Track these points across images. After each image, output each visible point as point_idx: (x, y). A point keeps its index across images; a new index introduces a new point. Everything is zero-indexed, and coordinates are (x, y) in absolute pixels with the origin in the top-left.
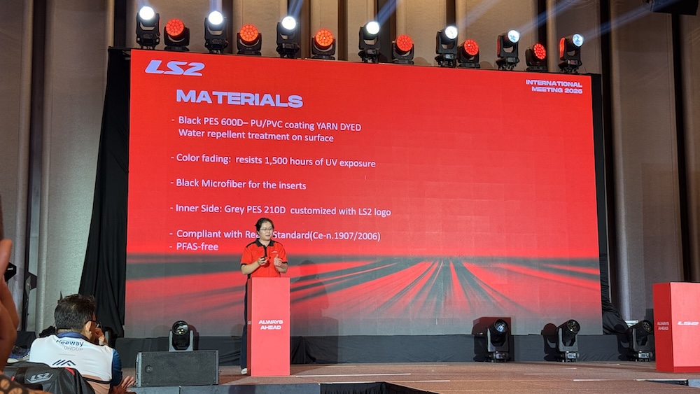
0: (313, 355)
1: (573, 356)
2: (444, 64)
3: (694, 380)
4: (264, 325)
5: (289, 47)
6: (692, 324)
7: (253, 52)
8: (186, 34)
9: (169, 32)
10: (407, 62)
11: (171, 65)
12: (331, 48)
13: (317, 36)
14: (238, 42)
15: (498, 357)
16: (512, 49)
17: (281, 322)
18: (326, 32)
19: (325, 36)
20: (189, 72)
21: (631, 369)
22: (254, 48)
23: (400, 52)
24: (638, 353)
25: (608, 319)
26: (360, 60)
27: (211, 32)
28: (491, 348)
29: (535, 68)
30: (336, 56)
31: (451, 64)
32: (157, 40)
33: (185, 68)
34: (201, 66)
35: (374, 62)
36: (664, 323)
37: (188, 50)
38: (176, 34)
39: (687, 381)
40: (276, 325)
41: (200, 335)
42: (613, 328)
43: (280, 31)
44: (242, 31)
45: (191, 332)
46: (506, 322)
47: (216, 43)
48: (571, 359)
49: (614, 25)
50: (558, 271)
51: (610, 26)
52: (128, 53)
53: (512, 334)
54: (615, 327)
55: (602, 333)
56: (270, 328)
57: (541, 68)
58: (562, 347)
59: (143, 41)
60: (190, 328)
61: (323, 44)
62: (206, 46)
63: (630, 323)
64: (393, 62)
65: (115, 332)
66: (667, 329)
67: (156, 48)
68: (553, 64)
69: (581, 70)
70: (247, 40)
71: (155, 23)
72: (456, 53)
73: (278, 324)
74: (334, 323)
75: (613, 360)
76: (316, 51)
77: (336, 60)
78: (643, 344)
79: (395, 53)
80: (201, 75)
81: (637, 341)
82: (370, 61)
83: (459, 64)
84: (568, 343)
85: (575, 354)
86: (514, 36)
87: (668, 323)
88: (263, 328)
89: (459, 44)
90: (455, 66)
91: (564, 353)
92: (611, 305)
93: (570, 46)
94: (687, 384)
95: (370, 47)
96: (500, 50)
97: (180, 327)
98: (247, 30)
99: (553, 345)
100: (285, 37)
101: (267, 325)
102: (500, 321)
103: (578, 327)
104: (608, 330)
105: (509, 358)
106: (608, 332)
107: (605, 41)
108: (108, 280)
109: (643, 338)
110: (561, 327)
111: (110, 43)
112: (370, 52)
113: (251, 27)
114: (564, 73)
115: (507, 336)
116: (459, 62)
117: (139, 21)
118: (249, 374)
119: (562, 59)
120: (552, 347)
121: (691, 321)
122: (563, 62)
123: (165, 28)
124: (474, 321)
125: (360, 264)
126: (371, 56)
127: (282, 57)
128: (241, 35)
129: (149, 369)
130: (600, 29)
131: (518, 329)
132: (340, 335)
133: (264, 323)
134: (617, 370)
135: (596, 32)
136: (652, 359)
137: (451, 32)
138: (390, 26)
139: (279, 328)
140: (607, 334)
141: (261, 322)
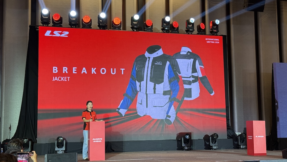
0: (113, 149)
2: (165, 32)
3: (262, 161)
5: (103, 25)
7: (88, 27)
8: (61, 19)
9: (54, 19)
10: (150, 30)
11: (55, 32)
12: (120, 25)
13: (114, 20)
14: (82, 22)
16: (191, 25)
18: (118, 18)
19: (117, 21)
20: (63, 35)
21: (238, 154)
22: (89, 25)
23: (147, 27)
24: (240, 146)
25: (229, 132)
26: (131, 30)
27: (71, 19)
28: (184, 145)
29: (201, 33)
30: (121, 28)
31: (167, 31)
32: (49, 22)
33: (61, 34)
34: (67, 33)
36: (250, 136)
37: (62, 26)
38: (57, 20)
39: (259, 161)
41: (68, 142)
43: (99, 18)
44: (84, 18)
45: (64, 141)
46: (189, 134)
47: (74, 23)
48: (215, 149)
49: (232, 16)
50: (210, 114)
51: (230, 17)
52: (38, 27)
53: (192, 139)
54: (232, 136)
55: (227, 138)
57: (203, 33)
58: (211, 144)
59: (43, 23)
60: (64, 139)
61: (116, 24)
62: (69, 24)
63: (238, 133)
64: (145, 31)
66: (251, 139)
67: (49, 26)
68: (208, 32)
69: (219, 34)
70: (86, 22)
71: (49, 15)
72: (169, 27)
74: (122, 136)
75: (231, 149)
76: (114, 26)
77: (122, 30)
78: (243, 142)
79: (145, 27)
80: (67, 36)
81: (240, 141)
82: (135, 30)
83: (171, 31)
84: (214, 142)
85: (216, 147)
86: (192, 20)
87: (252, 136)
89: (171, 23)
90: (169, 32)
91: (212, 146)
92: (230, 127)
93: (214, 24)
95: (135, 25)
96: (187, 26)
97: (60, 139)
98: (86, 18)
99: (208, 143)
100: (101, 21)
102: (187, 134)
103: (217, 136)
104: (229, 137)
105: (190, 149)
107: (228, 22)
108: (30, 119)
109: (242, 140)
110: (211, 136)
111: (29, 23)
112: (135, 27)
113: (87, 16)
114: (212, 35)
115: (190, 140)
116: (171, 30)
117: (42, 14)
119: (211, 29)
122: (211, 30)
123: (53, 17)
124: (177, 134)
125: (132, 112)
127: (100, 29)
128: (83, 20)
129: (50, 161)
130: (226, 18)
131: (194, 137)
132: (124, 141)
134: (232, 155)
135: (224, 19)
136: (246, 148)
137: (168, 19)
138: (143, 17)
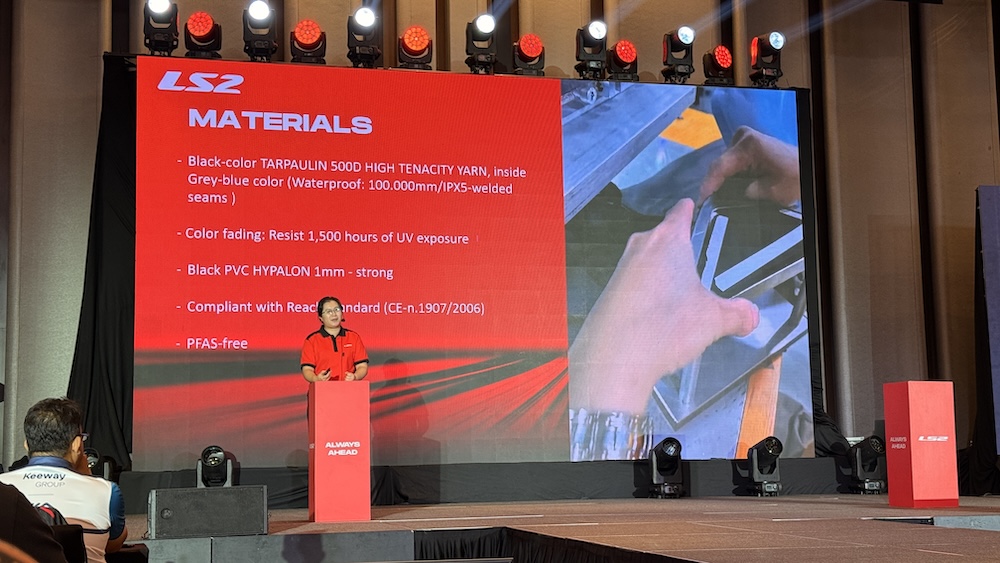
0: (404, 492)
1: (773, 487)
2: (587, 76)
3: (942, 518)
4: (333, 449)
5: (366, 52)
6: (939, 440)
7: (313, 60)
8: (216, 32)
9: (192, 31)
10: (534, 72)
11: (195, 78)
12: (426, 53)
13: (406, 36)
14: (292, 44)
15: (667, 491)
16: (683, 53)
17: (357, 444)
18: (419, 29)
19: (417, 35)
20: (222, 89)
21: (854, 504)
22: (315, 53)
23: (526, 59)
24: (863, 482)
25: (822, 434)
26: (468, 70)
27: (254, 31)
28: (658, 479)
29: (717, 80)
30: (433, 64)
31: (597, 75)
32: (175, 43)
33: (216, 82)
34: (238, 80)
35: (488, 73)
36: (900, 439)
37: (220, 57)
38: (202, 34)
39: (932, 519)
40: (351, 449)
41: (242, 466)
42: (828, 447)
43: (352, 28)
44: (297, 30)
45: (229, 461)
46: (679, 441)
47: (260, 47)
48: (770, 493)
49: (827, 18)
51: (822, 20)
52: (132, 61)
54: (832, 447)
55: (813, 456)
56: (341, 452)
57: (725, 80)
58: (757, 476)
59: (153, 43)
60: (228, 456)
61: (414, 48)
62: (245, 50)
63: (852, 440)
64: (515, 73)
65: (119, 464)
66: (903, 446)
67: (172, 54)
68: (742, 74)
69: (781, 82)
70: (304, 42)
71: (172, 17)
72: (605, 59)
73: (354, 448)
74: (436, 446)
75: (831, 493)
76: (405, 58)
77: (434, 70)
78: (872, 469)
79: (517, 60)
80: (239, 92)
81: (863, 466)
82: (482, 72)
83: (609, 75)
84: (766, 470)
85: (775, 485)
86: (686, 35)
87: (905, 439)
88: (331, 453)
89: (609, 47)
90: (603, 77)
91: (761, 484)
92: (826, 415)
93: (765, 48)
94: (932, 523)
95: (482, 51)
96: (667, 55)
97: (213, 455)
98: (305, 28)
99: (744, 474)
100: (359, 38)
101: (338, 449)
102: (670, 441)
103: (779, 446)
104: (822, 450)
105: (683, 492)
106: (822, 453)
107: (815, 41)
108: (107, 388)
109: (871, 461)
110: (756, 447)
111: (107, 47)
112: (482, 58)
113: (310, 23)
115: (677, 460)
116: (610, 72)
117: (147, 13)
118: (312, 519)
119: (755, 67)
120: (743, 476)
121: (938, 435)
122: (756, 71)
123: (186, 24)
125: (470, 361)
126: (484, 65)
127: (355, 66)
128: (297, 35)
129: (166, 514)
130: (808, 24)
132: (443, 463)
133: (333, 446)
134: (834, 506)
135: (802, 29)
136: (884, 491)
137: (598, 30)
138: (510, 22)
139: (354, 452)
140: (821, 456)
141: (328, 445)
